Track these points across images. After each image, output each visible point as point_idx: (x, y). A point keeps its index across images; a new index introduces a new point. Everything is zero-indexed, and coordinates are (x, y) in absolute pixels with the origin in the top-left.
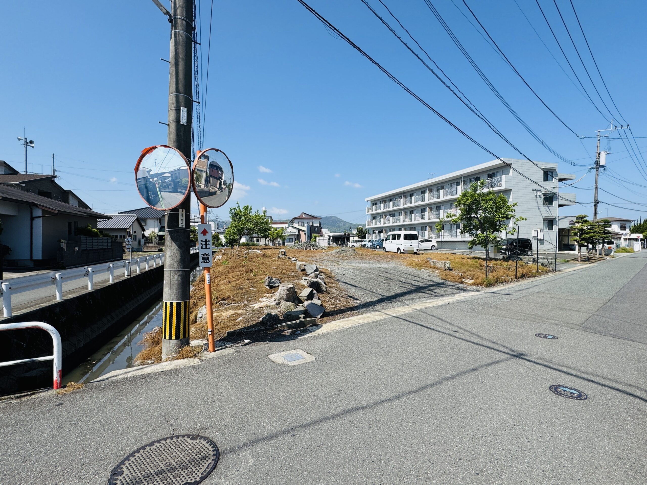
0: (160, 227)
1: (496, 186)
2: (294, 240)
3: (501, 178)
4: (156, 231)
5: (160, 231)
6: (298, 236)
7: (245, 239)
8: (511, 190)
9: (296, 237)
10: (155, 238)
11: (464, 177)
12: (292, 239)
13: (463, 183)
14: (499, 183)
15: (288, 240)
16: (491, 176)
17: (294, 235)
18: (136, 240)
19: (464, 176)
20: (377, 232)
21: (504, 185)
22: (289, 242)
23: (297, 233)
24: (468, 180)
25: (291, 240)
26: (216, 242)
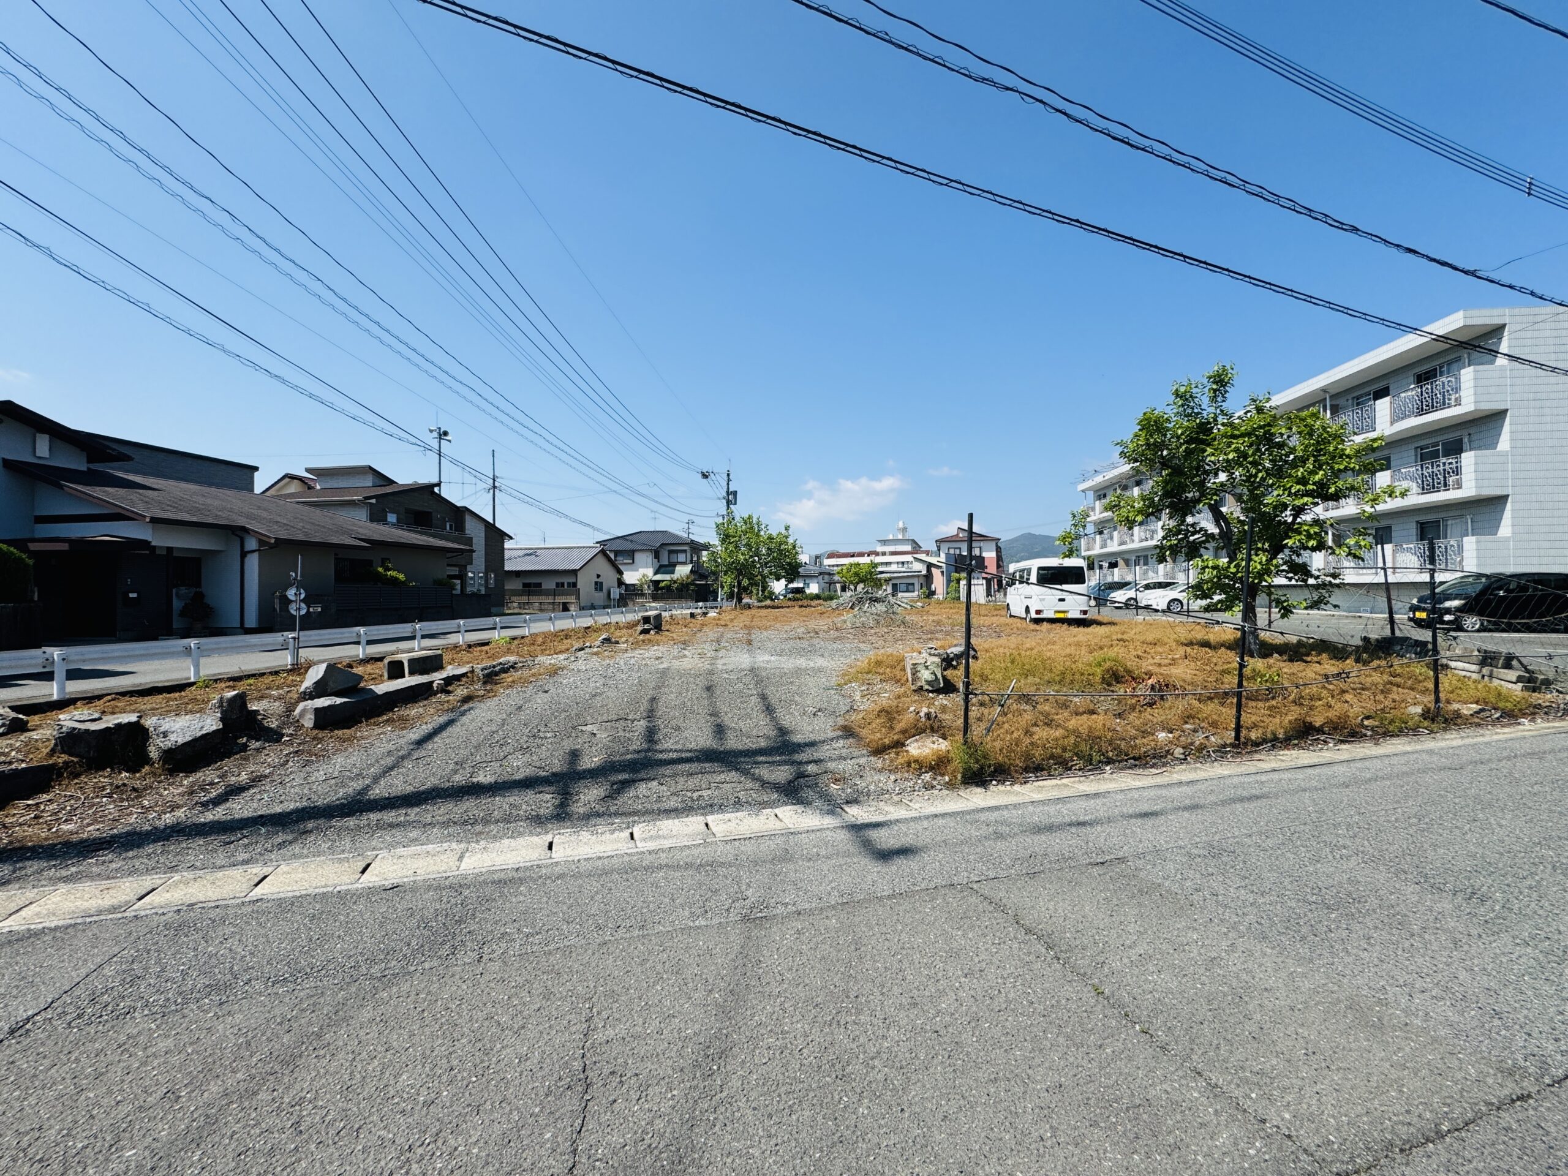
0: (657, 565)
1: (1444, 405)
2: (917, 586)
3: (1458, 379)
4: (649, 572)
5: (656, 573)
6: (929, 578)
7: (817, 585)
8: (1504, 412)
9: (922, 580)
10: (649, 587)
11: (1331, 397)
12: (913, 584)
13: (1328, 412)
14: (1453, 397)
15: (903, 587)
16: (1424, 377)
17: (918, 576)
18: (601, 590)
19: (1333, 391)
20: (1107, 565)
21: (1472, 398)
22: (907, 591)
23: (924, 572)
24: (1350, 401)
25: (910, 587)
26: (760, 593)
